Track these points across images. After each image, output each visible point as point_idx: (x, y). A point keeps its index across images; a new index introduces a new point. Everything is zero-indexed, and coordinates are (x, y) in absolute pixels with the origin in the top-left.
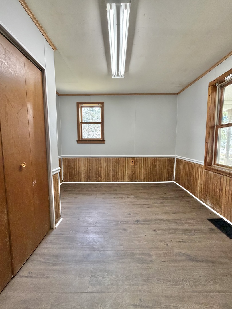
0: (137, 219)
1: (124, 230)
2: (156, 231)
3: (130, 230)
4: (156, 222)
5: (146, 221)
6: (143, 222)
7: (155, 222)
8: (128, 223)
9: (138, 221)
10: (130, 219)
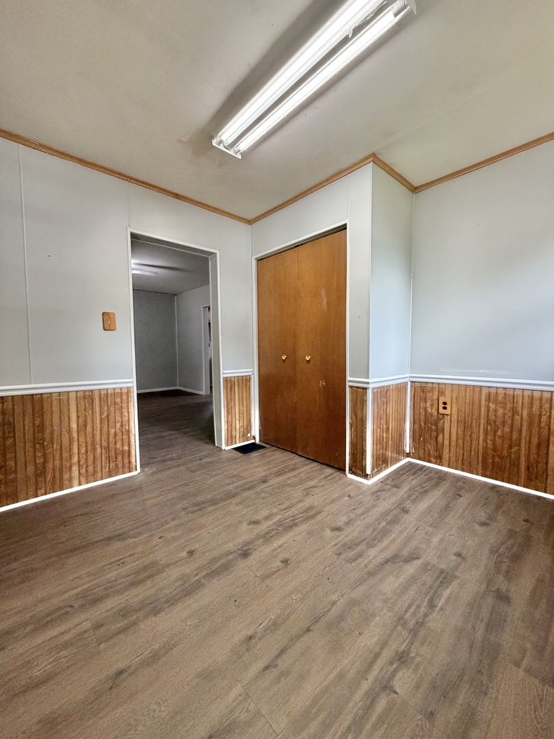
0: (251, 558)
1: (256, 523)
2: (188, 552)
3: (245, 526)
4: (195, 579)
5: (226, 567)
6: (230, 557)
7: (197, 578)
8: (264, 537)
9: (245, 555)
10: (267, 550)
